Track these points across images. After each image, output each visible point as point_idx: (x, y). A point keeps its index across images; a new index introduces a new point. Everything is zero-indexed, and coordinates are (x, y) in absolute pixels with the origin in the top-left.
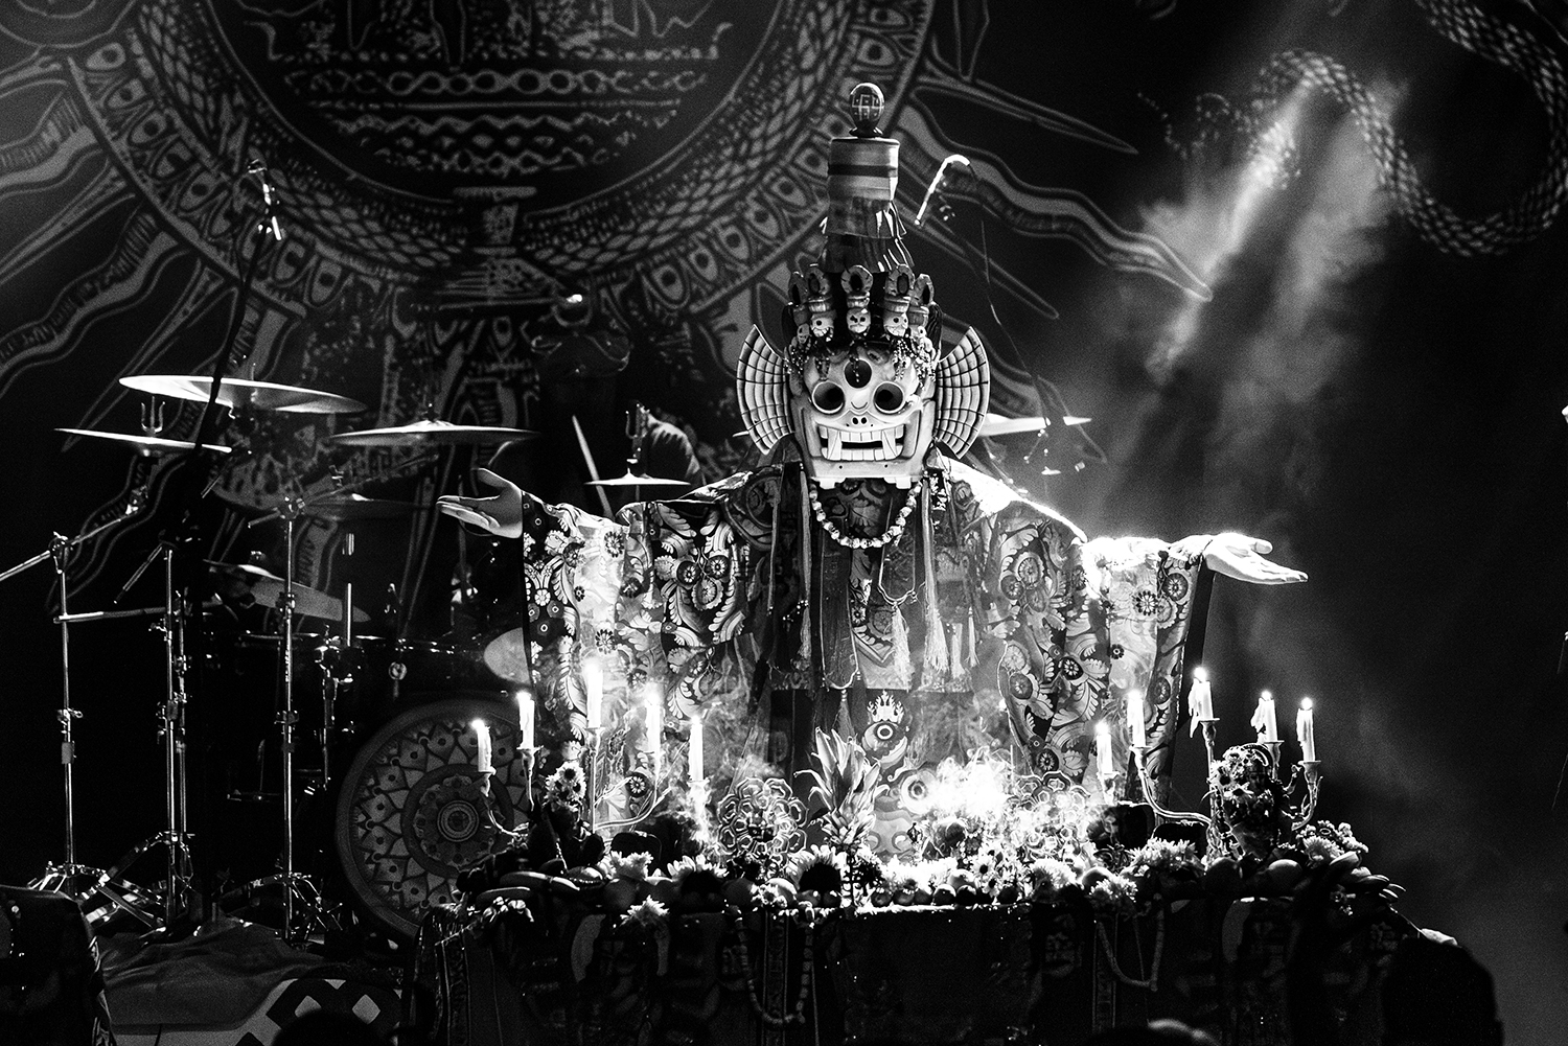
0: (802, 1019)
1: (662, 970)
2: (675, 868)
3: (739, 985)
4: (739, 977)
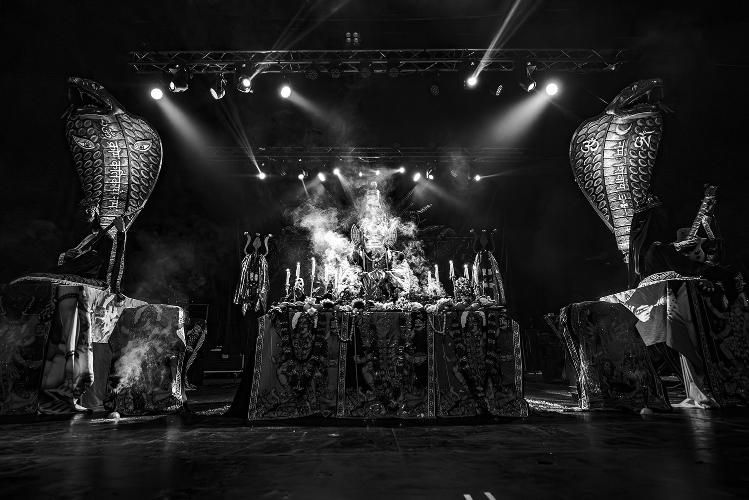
0: (351, 340)
1: (315, 327)
2: (322, 302)
3: (335, 330)
4: (335, 328)
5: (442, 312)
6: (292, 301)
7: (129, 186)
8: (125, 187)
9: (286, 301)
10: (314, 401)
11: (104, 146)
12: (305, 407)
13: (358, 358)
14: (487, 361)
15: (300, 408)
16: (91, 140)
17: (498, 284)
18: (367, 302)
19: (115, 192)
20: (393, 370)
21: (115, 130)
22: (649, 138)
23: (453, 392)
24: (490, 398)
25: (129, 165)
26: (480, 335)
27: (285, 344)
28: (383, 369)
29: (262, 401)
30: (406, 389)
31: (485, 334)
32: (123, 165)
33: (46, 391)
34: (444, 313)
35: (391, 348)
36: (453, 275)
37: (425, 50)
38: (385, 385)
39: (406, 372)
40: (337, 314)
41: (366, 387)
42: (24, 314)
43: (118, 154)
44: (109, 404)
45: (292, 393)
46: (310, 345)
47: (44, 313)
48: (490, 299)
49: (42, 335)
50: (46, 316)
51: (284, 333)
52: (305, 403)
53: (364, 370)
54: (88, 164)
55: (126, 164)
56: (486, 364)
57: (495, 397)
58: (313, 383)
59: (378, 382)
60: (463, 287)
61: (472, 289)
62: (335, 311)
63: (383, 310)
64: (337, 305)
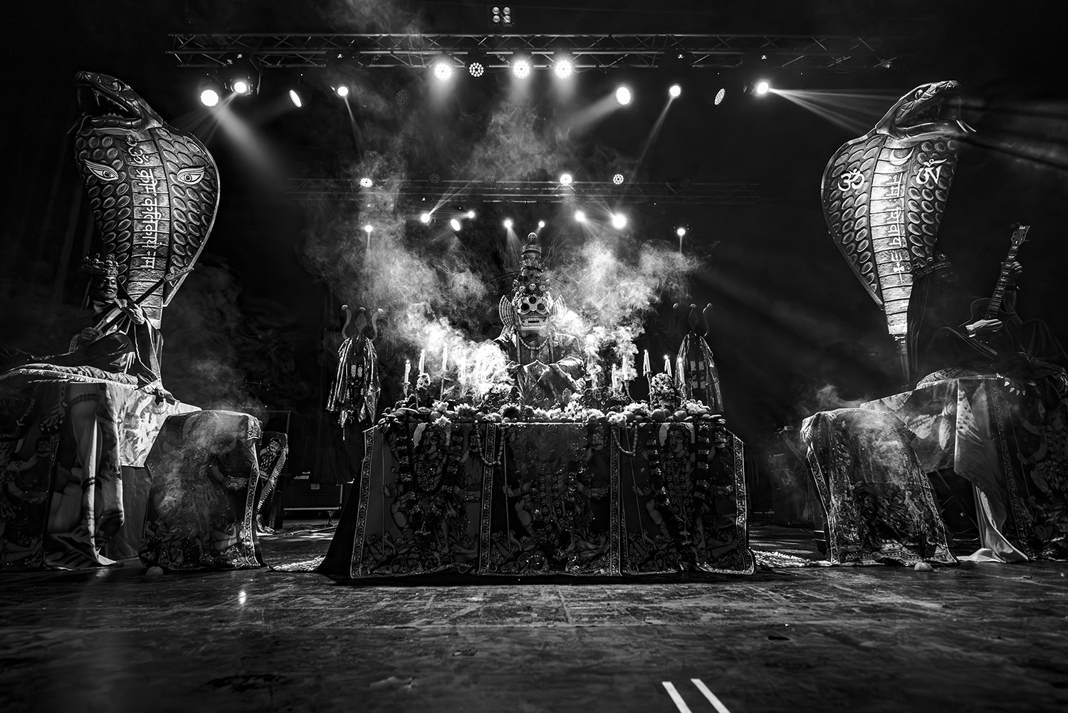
0: (500, 464)
1: (448, 444)
2: (457, 408)
3: (476, 450)
4: (476, 446)
5: (631, 424)
6: (414, 407)
7: (171, 235)
8: (165, 237)
9: (404, 407)
10: (446, 550)
11: (133, 177)
12: (432, 559)
13: (509, 489)
14: (696, 494)
15: (425, 561)
16: (112, 167)
17: (712, 383)
18: (522, 408)
19: (150, 245)
20: (560, 507)
21: (149, 152)
22: (938, 170)
23: (646, 538)
24: (699, 547)
25: (170, 205)
26: (686, 457)
27: (404, 469)
28: (546, 506)
29: (370, 551)
30: (579, 534)
31: (693, 455)
32: (161, 205)
33: (55, 536)
34: (634, 424)
35: (557, 475)
36: (649, 370)
37: (610, 36)
38: (549, 528)
39: (578, 509)
40: (479, 426)
41: (520, 531)
42: (19, 424)
43: (154, 188)
44: (147, 555)
45: (414, 540)
46: (439, 470)
47: (49, 422)
48: (702, 406)
49: (46, 455)
50: (52, 427)
51: (402, 454)
52: (432, 554)
53: (518, 506)
54: (109, 202)
55: (165, 203)
56: (694, 498)
57: (707, 545)
58: (444, 525)
59: (537, 524)
60: (662, 388)
61: (675, 389)
62: (476, 421)
63: (546, 420)
64: (479, 413)
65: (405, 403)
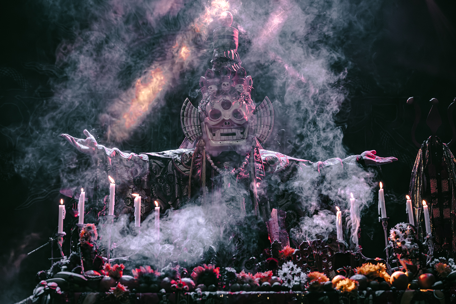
5: (365, 292)
6: (78, 271)
9: (65, 270)
18: (222, 271)
34: (369, 293)
36: (384, 216)
40: (167, 296)
60: (403, 243)
61: (420, 244)
62: (163, 290)
63: (253, 287)
64: (166, 279)
65: (66, 264)
